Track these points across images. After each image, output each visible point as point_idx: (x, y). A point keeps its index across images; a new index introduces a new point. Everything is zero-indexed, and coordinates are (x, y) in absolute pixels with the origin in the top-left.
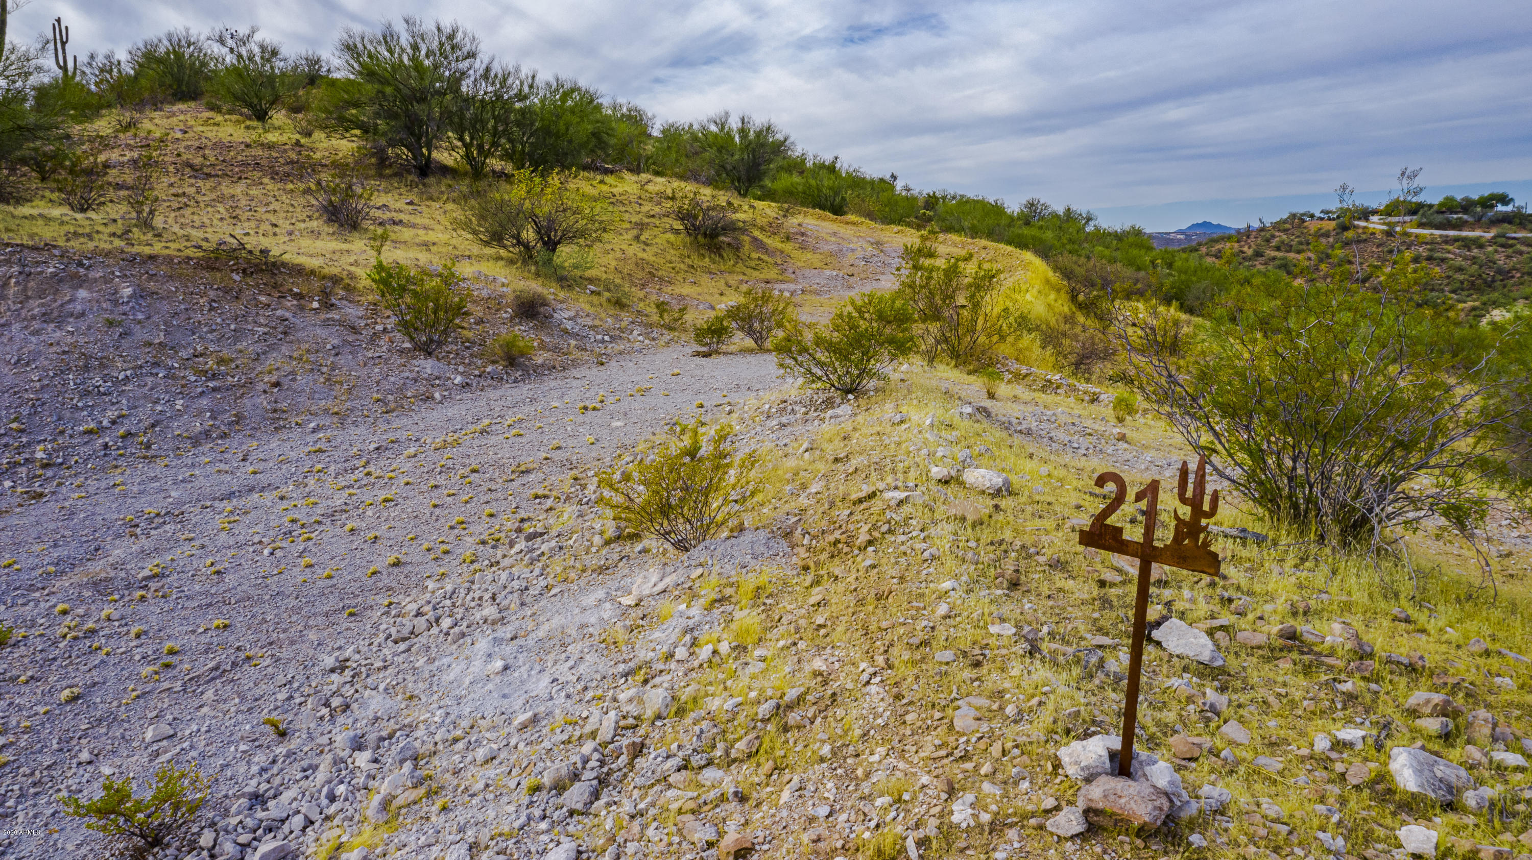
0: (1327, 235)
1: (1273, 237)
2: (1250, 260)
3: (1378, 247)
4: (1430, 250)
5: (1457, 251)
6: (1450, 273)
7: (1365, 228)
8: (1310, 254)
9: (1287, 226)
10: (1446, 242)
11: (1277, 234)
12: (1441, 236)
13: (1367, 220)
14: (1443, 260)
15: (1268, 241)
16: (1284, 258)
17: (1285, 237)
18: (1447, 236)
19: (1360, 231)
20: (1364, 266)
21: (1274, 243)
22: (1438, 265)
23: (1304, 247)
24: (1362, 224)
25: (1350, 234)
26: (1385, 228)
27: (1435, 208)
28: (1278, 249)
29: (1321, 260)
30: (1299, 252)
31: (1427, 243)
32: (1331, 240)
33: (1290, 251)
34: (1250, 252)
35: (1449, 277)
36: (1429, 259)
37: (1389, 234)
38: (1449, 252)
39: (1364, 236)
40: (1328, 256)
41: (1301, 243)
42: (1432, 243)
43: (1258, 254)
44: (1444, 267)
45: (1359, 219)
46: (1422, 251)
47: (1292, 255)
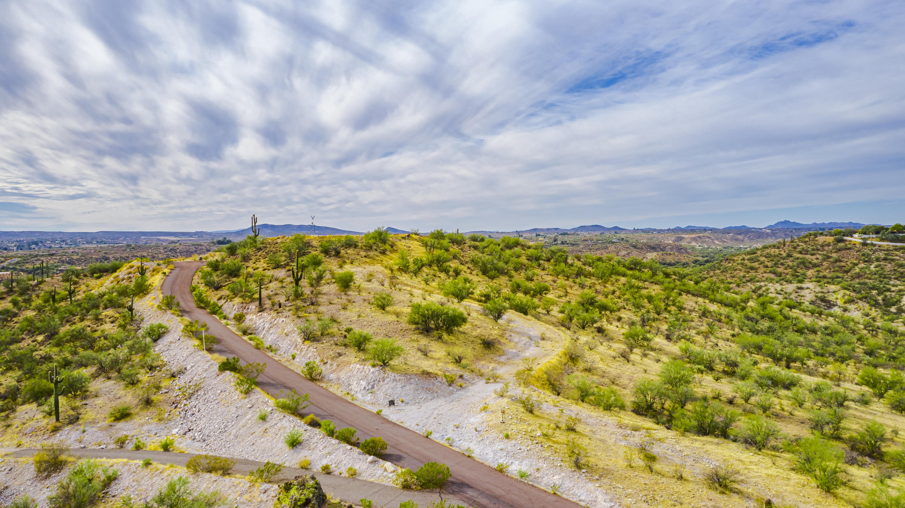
0: (829, 245)
1: (798, 245)
2: (784, 259)
3: (857, 252)
4: (886, 254)
5: (902, 255)
6: (896, 268)
7: (850, 241)
8: (818, 256)
9: (807, 239)
10: (896, 250)
11: (801, 244)
12: (894, 246)
13: (852, 236)
14: (893, 260)
15: (795, 248)
16: (804, 258)
17: (805, 246)
18: (896, 246)
19: (847, 243)
20: (848, 263)
21: (799, 249)
22: (890, 263)
23: (816, 252)
24: (848, 238)
25: (841, 245)
26: (861, 241)
27: (889, 230)
28: (800, 253)
29: (824, 260)
30: (812, 255)
31: (884, 250)
32: (831, 248)
33: (807, 254)
34: (784, 255)
35: (895, 270)
36: (885, 259)
37: (864, 244)
38: (897, 255)
39: (849, 246)
40: (830, 257)
41: (813, 250)
42: (887, 250)
43: (789, 256)
44: (893, 264)
45: (847, 236)
46: (882, 255)
47: (808, 256)
